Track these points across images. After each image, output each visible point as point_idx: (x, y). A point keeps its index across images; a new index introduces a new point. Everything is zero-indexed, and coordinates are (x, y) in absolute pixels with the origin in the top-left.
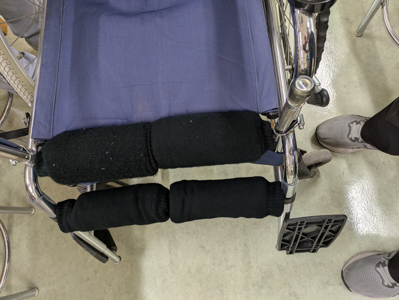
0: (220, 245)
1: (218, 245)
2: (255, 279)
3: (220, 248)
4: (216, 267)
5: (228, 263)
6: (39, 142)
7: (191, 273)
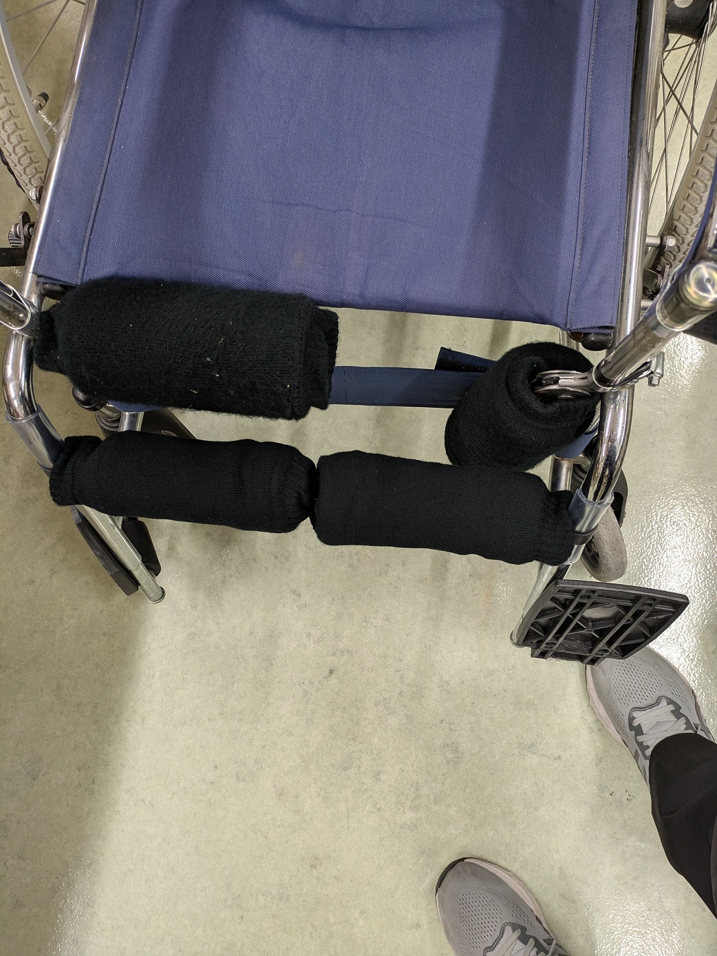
0: (334, 602)
1: (331, 599)
2: (384, 693)
3: (333, 607)
4: (312, 642)
5: (339, 643)
6: (47, 286)
7: (255, 637)
